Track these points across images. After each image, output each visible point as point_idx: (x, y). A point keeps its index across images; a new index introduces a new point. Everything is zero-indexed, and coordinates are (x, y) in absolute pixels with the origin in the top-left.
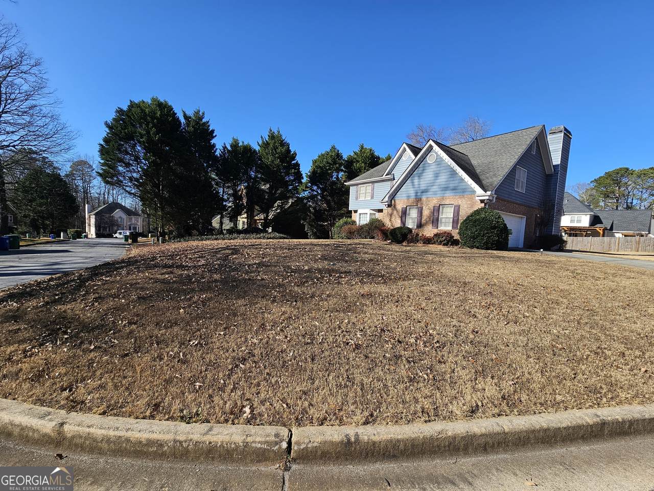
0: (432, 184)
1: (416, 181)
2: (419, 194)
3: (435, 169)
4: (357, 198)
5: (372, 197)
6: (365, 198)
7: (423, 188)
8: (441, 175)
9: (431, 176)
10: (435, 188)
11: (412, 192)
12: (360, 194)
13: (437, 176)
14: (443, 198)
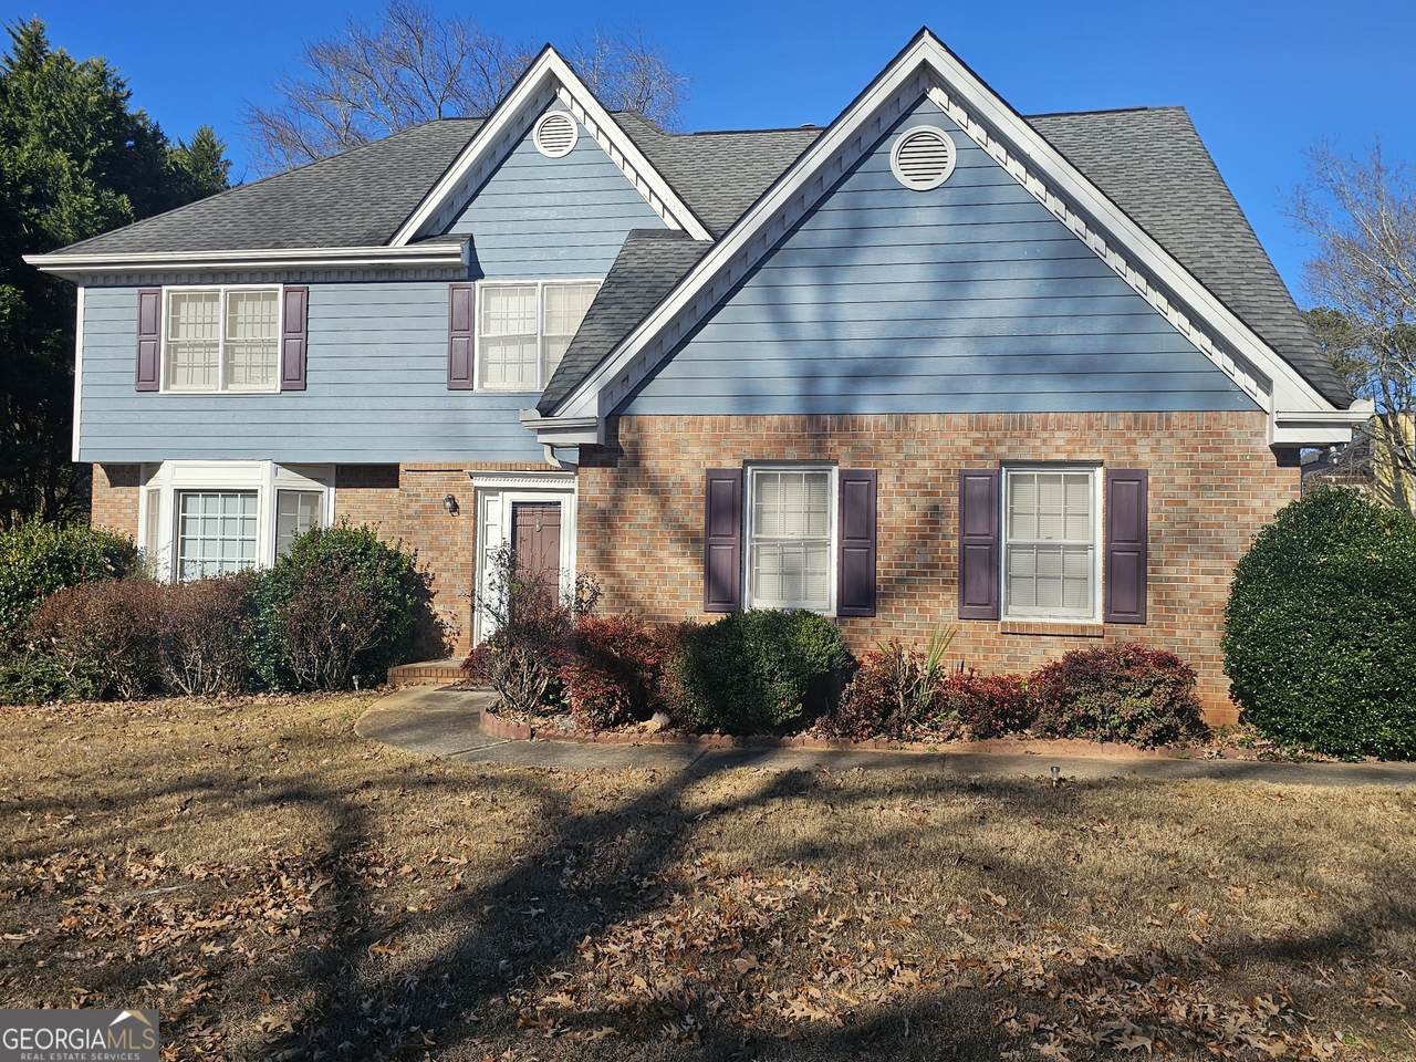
0: (923, 329)
1: (803, 295)
2: (831, 386)
3: (941, 235)
4: (147, 380)
5: (296, 377)
6: (228, 378)
7: (862, 350)
8: (985, 271)
9: (915, 273)
10: (949, 355)
11: (774, 370)
12: (173, 349)
13: (955, 276)
14: (1021, 426)
